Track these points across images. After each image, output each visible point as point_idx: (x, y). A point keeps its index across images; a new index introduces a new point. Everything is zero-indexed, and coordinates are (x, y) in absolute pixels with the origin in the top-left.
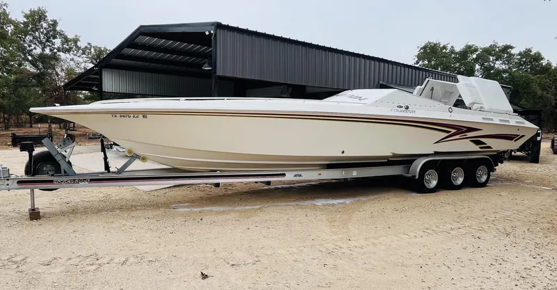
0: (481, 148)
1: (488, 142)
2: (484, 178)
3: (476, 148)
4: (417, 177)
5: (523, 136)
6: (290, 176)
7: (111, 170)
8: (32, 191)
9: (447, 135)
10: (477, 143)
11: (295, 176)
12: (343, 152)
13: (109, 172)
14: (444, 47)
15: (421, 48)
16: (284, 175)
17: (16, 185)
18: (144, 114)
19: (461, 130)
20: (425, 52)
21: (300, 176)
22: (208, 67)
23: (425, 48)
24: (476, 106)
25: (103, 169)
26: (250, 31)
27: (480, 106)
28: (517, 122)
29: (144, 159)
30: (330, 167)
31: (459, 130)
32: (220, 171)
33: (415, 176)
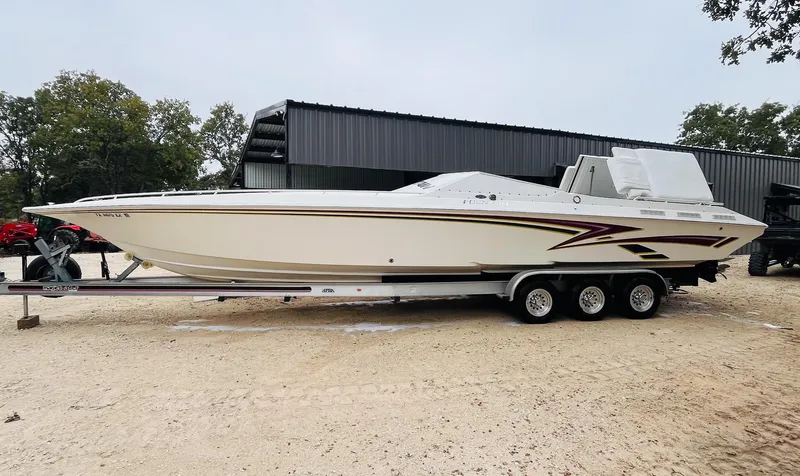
0: (644, 257)
1: (658, 248)
2: (647, 305)
3: (636, 257)
4: (512, 299)
5: (732, 239)
6: (317, 291)
7: (112, 276)
8: (26, 298)
9: (571, 237)
10: (635, 249)
11: (325, 291)
12: (391, 261)
13: (108, 278)
14: (731, 110)
15: (689, 115)
16: (310, 289)
17: (8, 291)
18: (126, 212)
19: (598, 230)
20: (696, 119)
21: (331, 291)
22: (278, 154)
23: (695, 113)
24: (633, 193)
25: (99, 275)
26: (337, 107)
27: (640, 192)
28: (716, 217)
29: (147, 265)
30: (386, 280)
31: (593, 229)
32: (236, 281)
33: (509, 297)
